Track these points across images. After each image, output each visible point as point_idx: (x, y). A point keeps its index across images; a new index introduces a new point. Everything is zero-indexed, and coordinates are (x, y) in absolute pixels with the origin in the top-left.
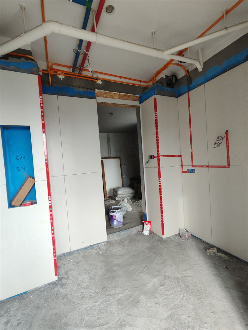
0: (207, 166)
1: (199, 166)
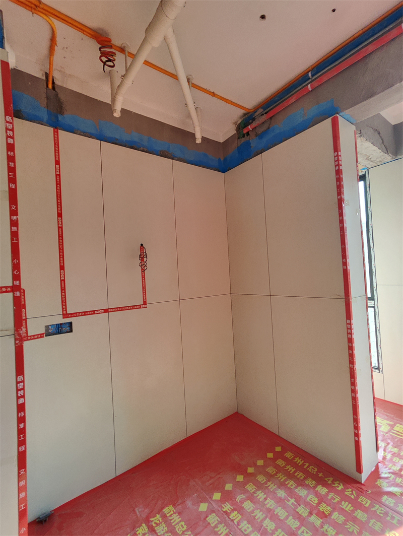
0: (106, 311)
1: (85, 313)
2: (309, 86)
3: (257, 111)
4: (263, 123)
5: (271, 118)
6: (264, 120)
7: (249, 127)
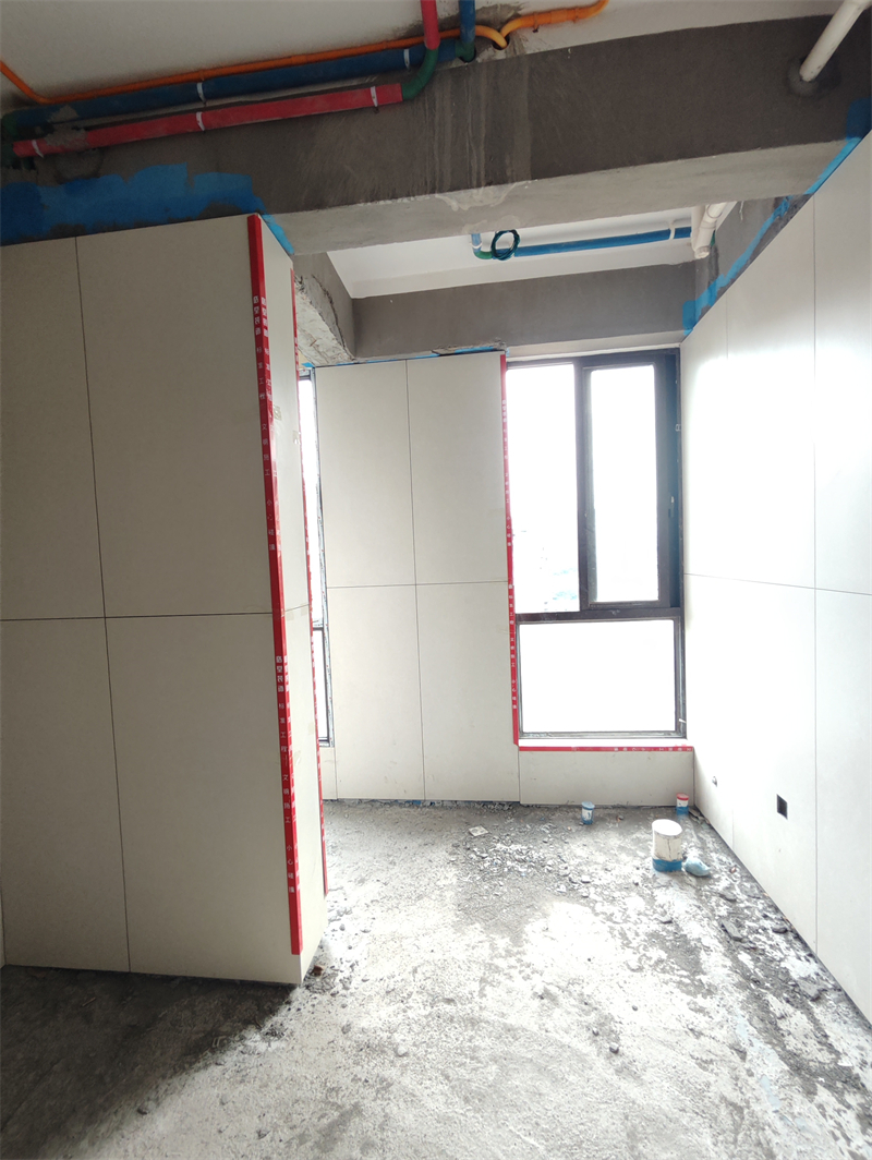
2: (199, 116)
3: (57, 110)
4: (79, 153)
5: (102, 151)
6: (80, 146)
7: (34, 144)
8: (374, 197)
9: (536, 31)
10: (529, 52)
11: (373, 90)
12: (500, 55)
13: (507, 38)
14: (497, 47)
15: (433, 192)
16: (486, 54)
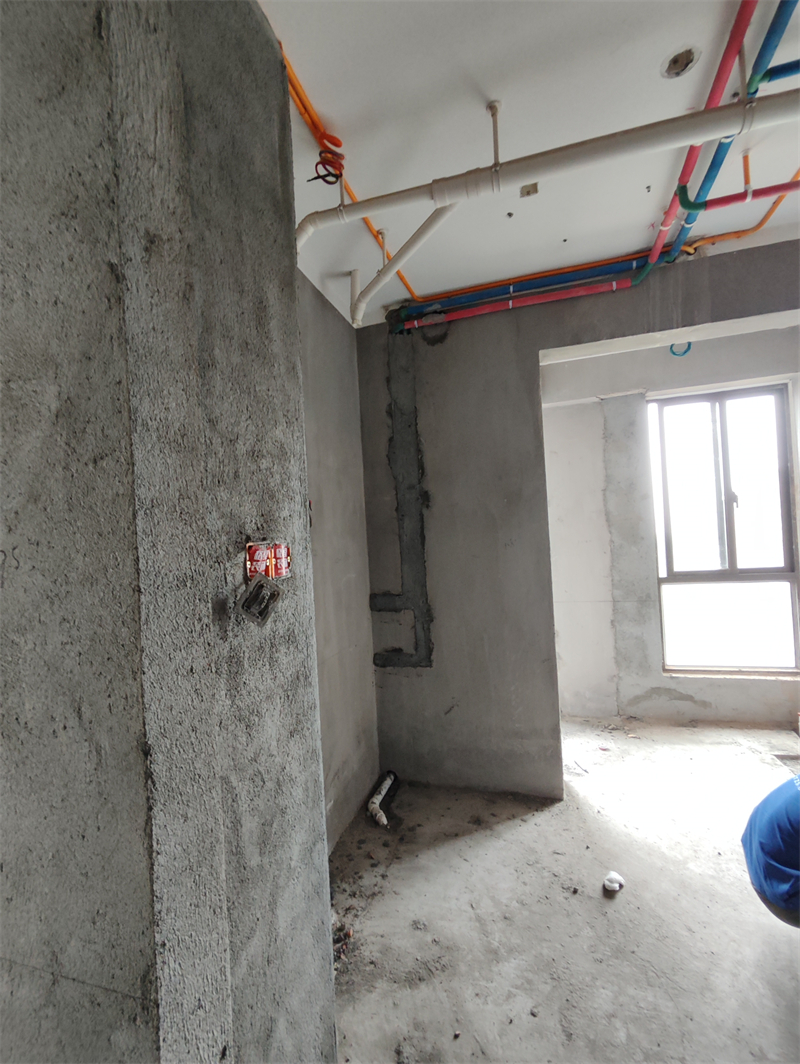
2: (511, 302)
3: (431, 305)
4: (436, 324)
5: (450, 322)
6: (440, 321)
7: (416, 322)
8: (612, 337)
9: (713, 244)
10: (709, 255)
11: (614, 284)
12: (691, 258)
13: (695, 249)
14: (689, 254)
15: (648, 332)
16: (683, 258)
